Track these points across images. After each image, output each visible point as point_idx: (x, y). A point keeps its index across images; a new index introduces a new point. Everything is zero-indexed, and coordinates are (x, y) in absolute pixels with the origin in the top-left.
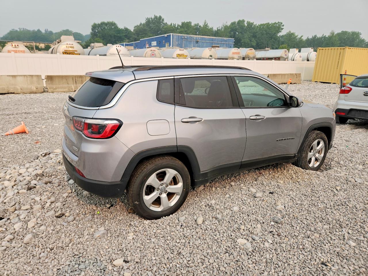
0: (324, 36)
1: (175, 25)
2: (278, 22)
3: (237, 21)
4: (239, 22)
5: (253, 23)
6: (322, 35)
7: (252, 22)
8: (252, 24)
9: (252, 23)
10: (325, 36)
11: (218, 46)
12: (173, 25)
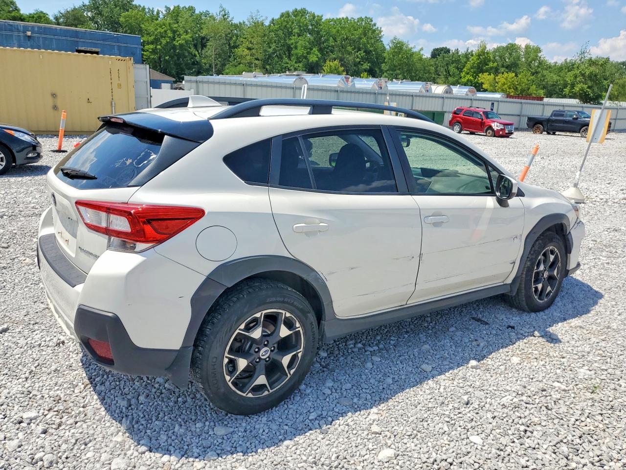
0: (469, 51)
1: (153, 11)
2: (366, 17)
3: (291, 11)
4: (296, 13)
5: (322, 16)
6: (466, 50)
7: (320, 15)
8: (320, 18)
9: (318, 16)
10: (472, 51)
11: (94, 49)
12: (147, 10)
